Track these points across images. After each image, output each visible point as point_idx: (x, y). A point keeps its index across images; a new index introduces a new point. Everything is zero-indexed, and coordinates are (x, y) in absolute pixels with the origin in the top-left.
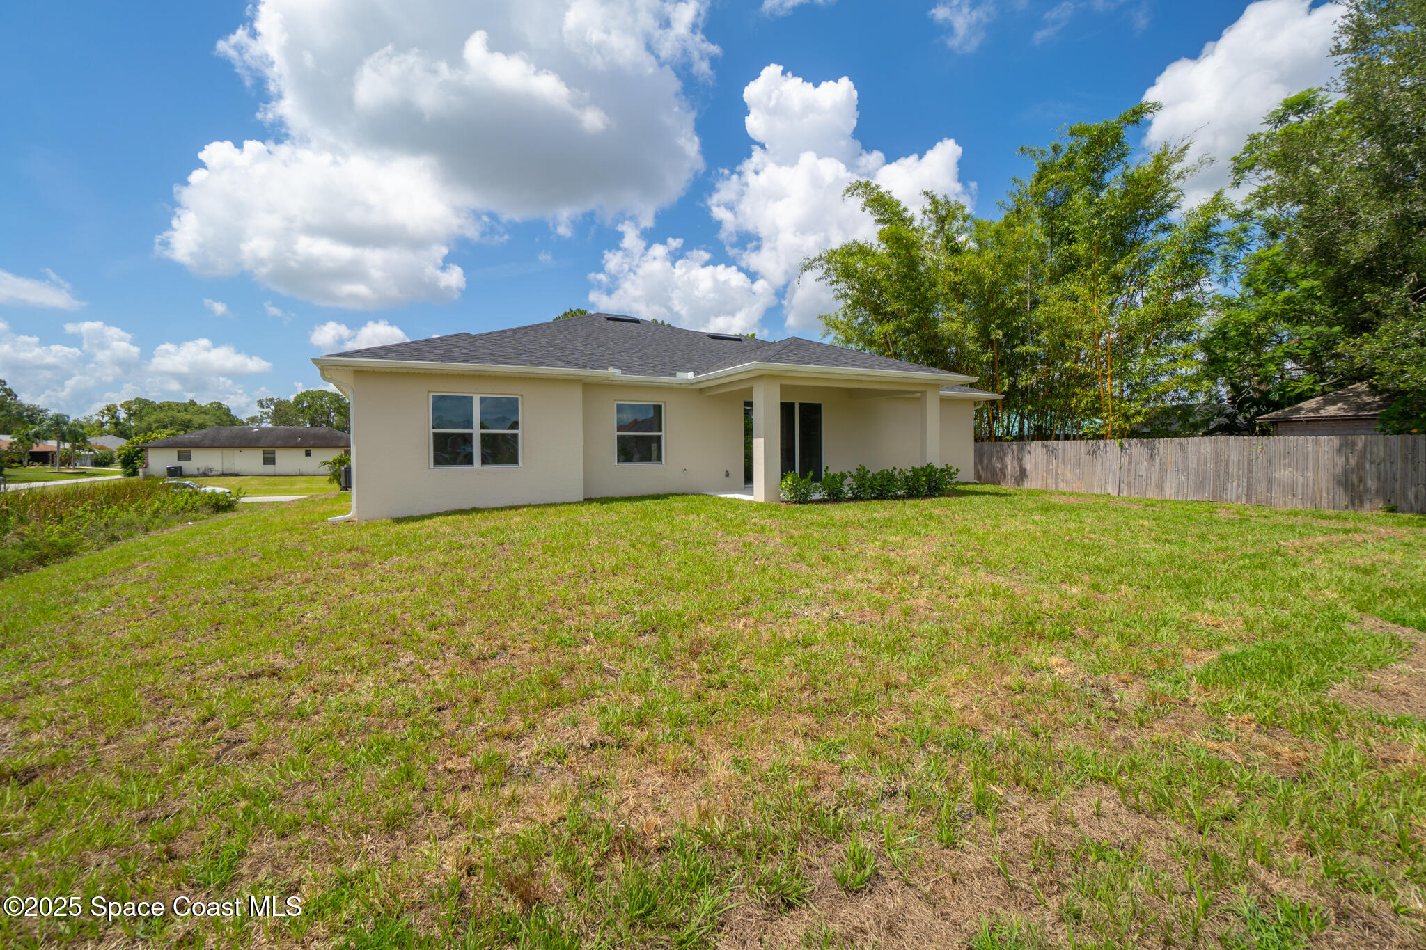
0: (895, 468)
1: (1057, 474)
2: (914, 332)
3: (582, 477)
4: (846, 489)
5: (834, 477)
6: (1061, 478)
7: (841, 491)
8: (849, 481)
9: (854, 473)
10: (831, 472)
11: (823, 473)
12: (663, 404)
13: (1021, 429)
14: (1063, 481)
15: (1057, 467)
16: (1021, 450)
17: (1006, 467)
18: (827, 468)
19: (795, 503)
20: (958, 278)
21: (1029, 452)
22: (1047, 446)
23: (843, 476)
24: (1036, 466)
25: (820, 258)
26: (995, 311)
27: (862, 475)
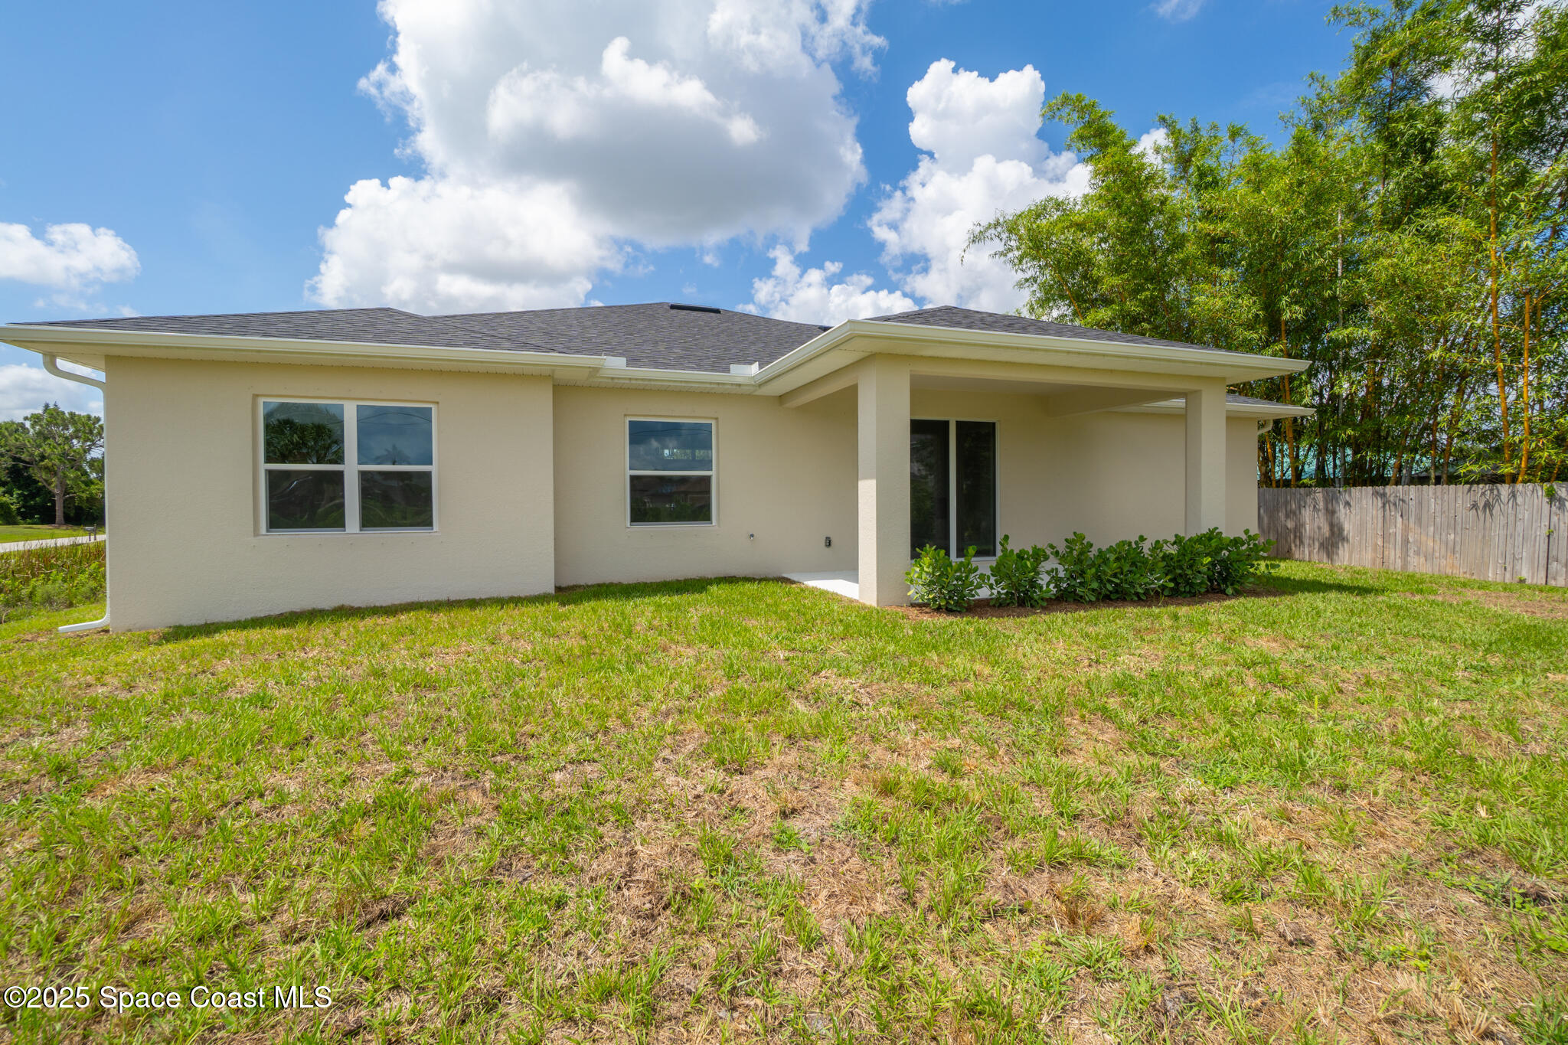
0: (1142, 539)
1: (1406, 542)
2: (1144, 320)
3: (552, 550)
4: (1044, 580)
5: (1021, 557)
6: (1412, 549)
7: (1033, 584)
8: (1051, 564)
9: (1062, 548)
10: (1015, 546)
11: (999, 548)
12: (713, 422)
13: (1321, 468)
14: (1417, 553)
15: (1406, 529)
16: (1330, 500)
17: (1303, 525)
18: (1006, 538)
19: (939, 609)
20: (1220, 228)
21: (1348, 504)
22: (1384, 495)
23: (1039, 556)
24: (1362, 528)
25: (997, 224)
26: (1289, 275)
27: (1077, 554)
